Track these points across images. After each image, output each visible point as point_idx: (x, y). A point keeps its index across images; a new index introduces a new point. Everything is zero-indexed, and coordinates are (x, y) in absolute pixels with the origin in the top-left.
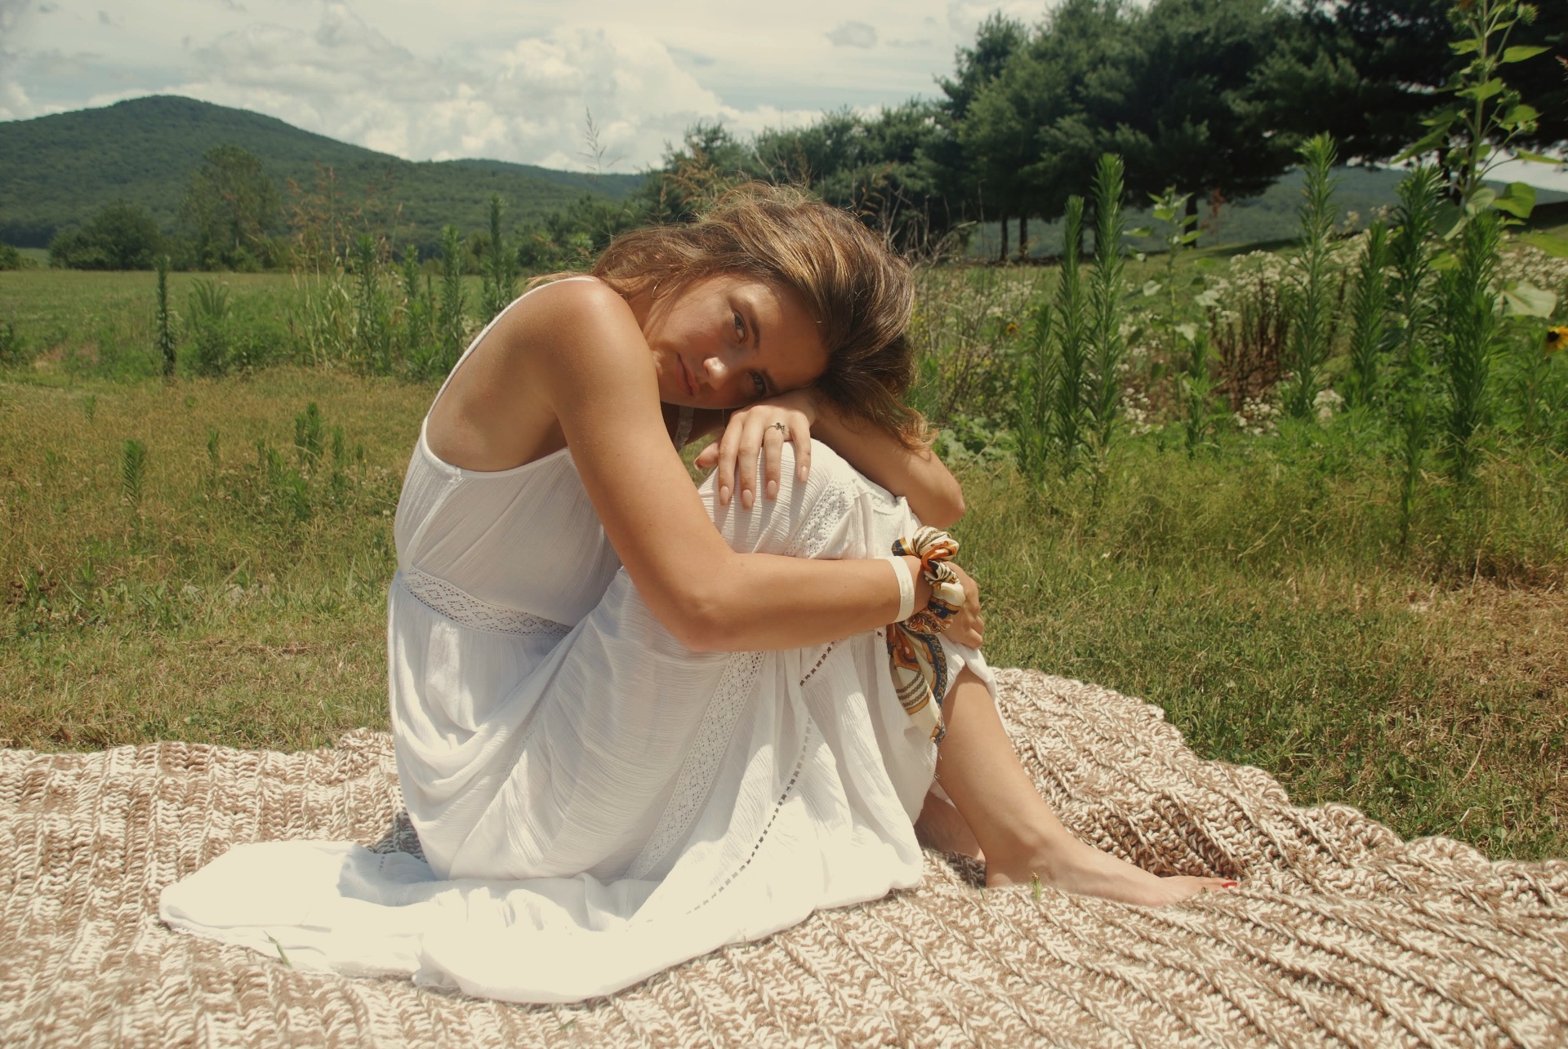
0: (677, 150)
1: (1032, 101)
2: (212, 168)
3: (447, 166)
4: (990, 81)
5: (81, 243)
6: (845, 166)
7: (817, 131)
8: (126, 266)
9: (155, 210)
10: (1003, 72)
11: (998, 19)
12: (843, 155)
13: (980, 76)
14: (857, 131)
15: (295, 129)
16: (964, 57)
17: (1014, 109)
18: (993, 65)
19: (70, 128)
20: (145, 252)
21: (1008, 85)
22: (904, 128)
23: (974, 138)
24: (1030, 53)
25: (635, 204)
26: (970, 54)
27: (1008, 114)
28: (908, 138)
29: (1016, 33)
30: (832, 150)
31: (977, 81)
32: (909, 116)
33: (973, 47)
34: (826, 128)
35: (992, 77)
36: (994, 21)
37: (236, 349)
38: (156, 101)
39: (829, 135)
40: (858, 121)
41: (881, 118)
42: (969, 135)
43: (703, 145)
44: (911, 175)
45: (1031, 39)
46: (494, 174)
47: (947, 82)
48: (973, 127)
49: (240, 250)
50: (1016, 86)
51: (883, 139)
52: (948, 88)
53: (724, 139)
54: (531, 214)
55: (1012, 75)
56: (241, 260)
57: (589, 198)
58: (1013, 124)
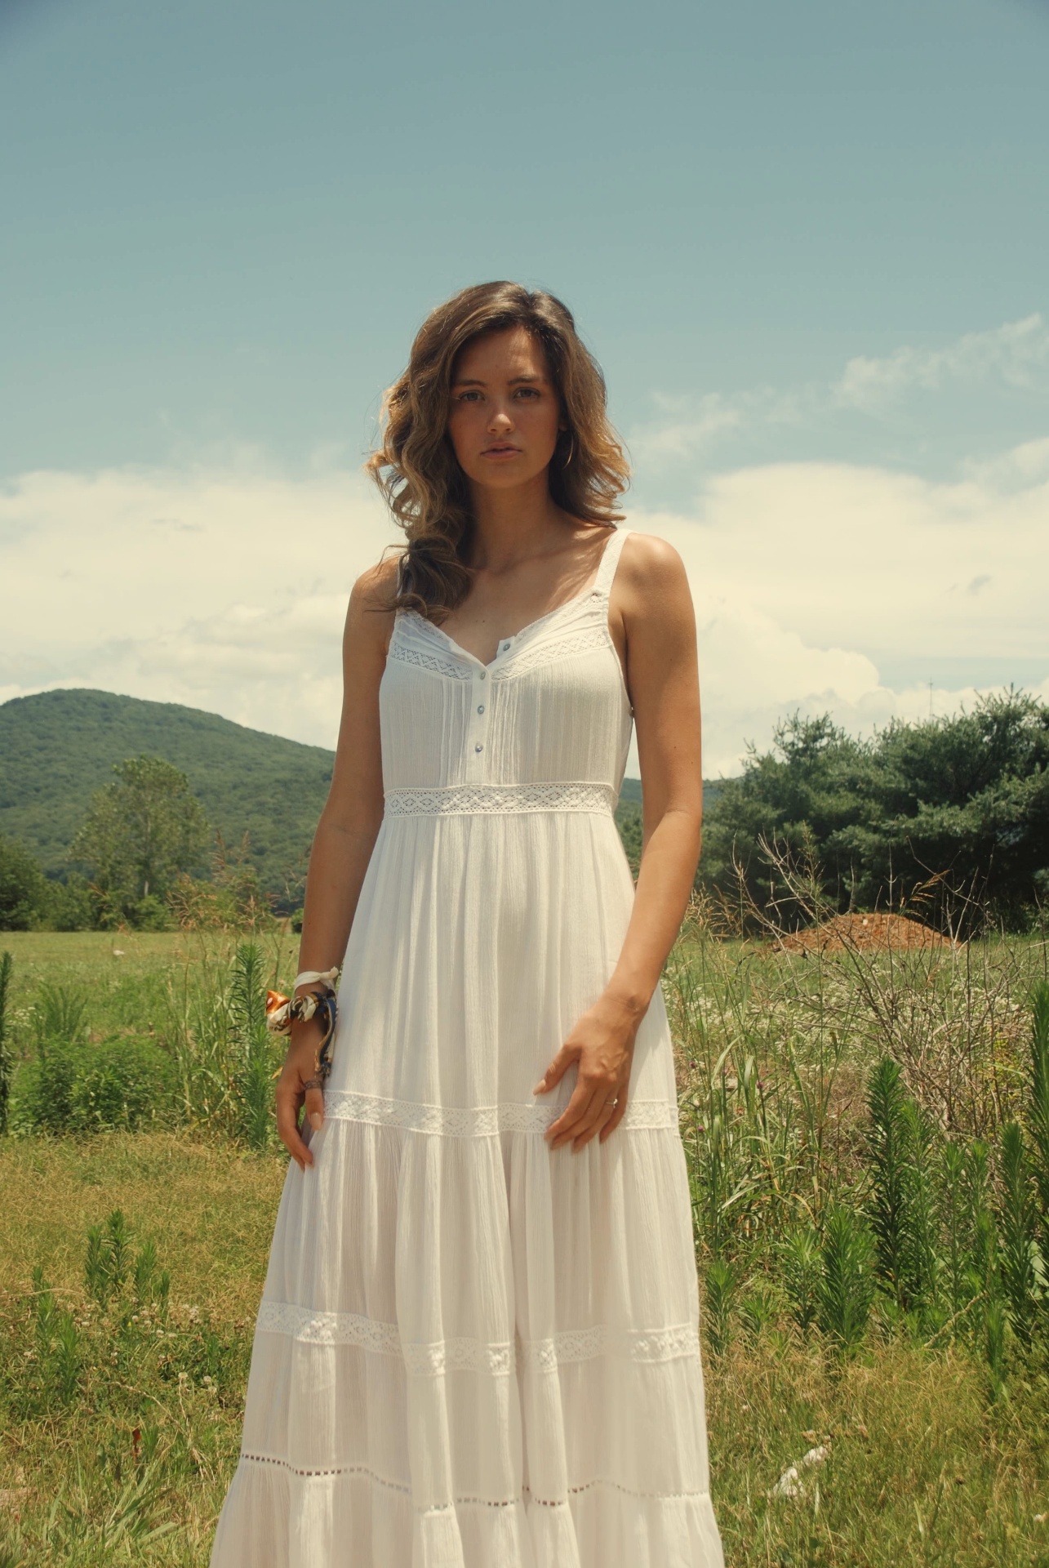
0: (763, 752)
2: (122, 788)
6: (1012, 771)
9: (42, 843)
12: (1010, 756)
14: (1029, 722)
20: (24, 905)
30: (992, 750)
38: (58, 696)
39: (987, 728)
40: (1031, 707)
43: (801, 744)
49: (150, 900)
53: (832, 735)
56: (149, 914)
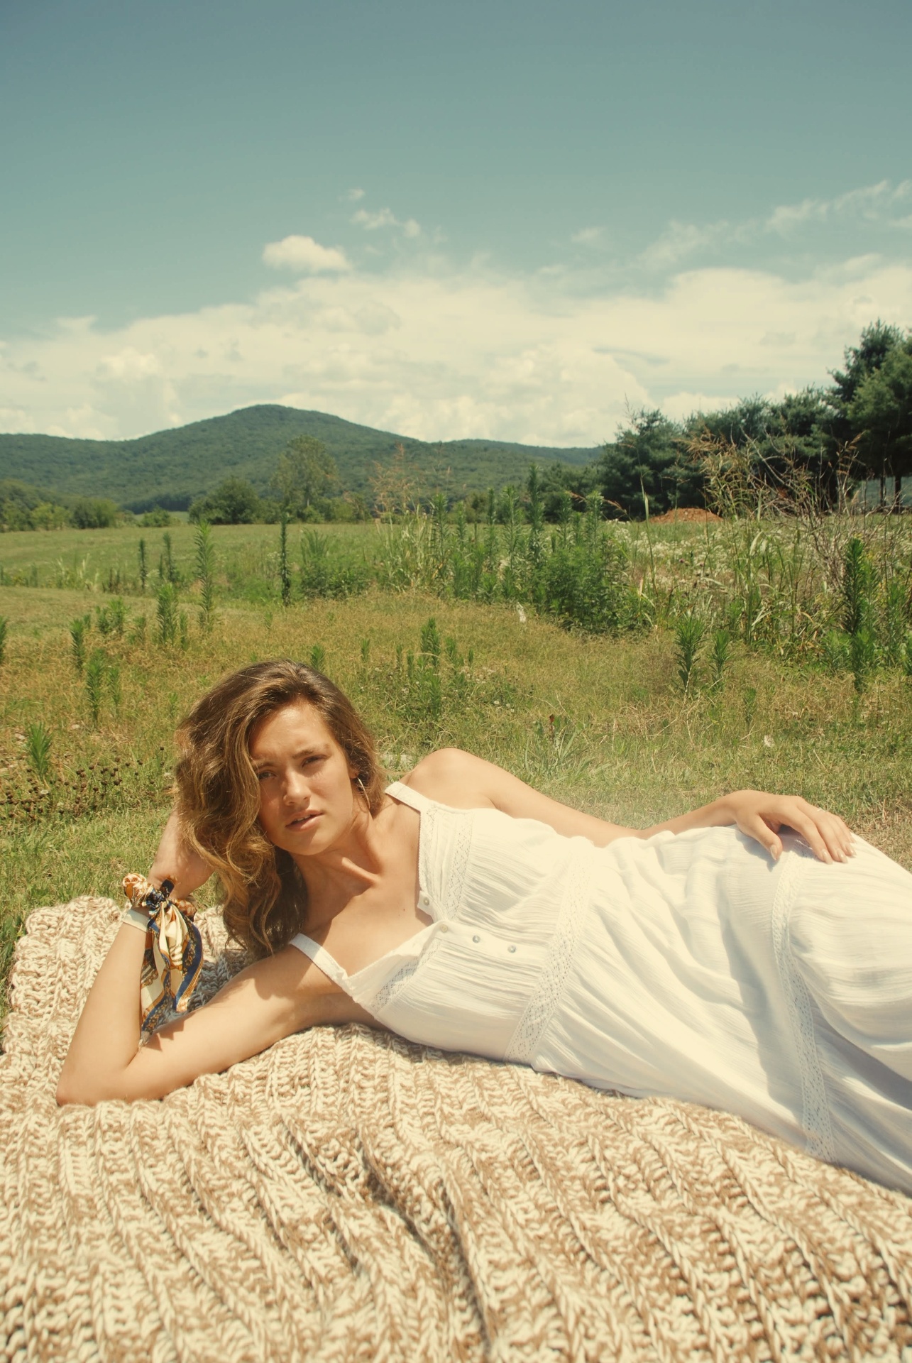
0: (625, 429)
1: (907, 386)
2: (293, 453)
3: (452, 445)
4: (872, 372)
5: (208, 507)
7: (734, 413)
8: (235, 521)
9: (253, 482)
10: (883, 364)
11: (878, 324)
13: (863, 368)
14: (765, 412)
15: (347, 422)
16: (851, 354)
17: (892, 393)
18: (874, 359)
19: (204, 430)
20: (248, 511)
21: (887, 374)
22: (802, 409)
23: (860, 415)
24: (904, 350)
25: (595, 469)
26: (856, 352)
27: (888, 397)
28: (805, 416)
29: (892, 334)
30: (746, 426)
31: (862, 372)
32: (806, 400)
33: (858, 345)
34: (741, 410)
35: (874, 368)
36: (874, 326)
37: (338, 578)
38: (257, 409)
39: (744, 416)
40: (766, 405)
41: (784, 402)
42: (856, 413)
43: (645, 425)
44: (807, 445)
45: (905, 339)
46: (486, 450)
47: (838, 373)
48: (859, 407)
49: (310, 508)
50: (894, 375)
51: (785, 417)
52: (838, 378)
53: (661, 420)
54: (512, 478)
55: (890, 366)
56: (310, 515)
57: (558, 466)
58: (892, 403)
